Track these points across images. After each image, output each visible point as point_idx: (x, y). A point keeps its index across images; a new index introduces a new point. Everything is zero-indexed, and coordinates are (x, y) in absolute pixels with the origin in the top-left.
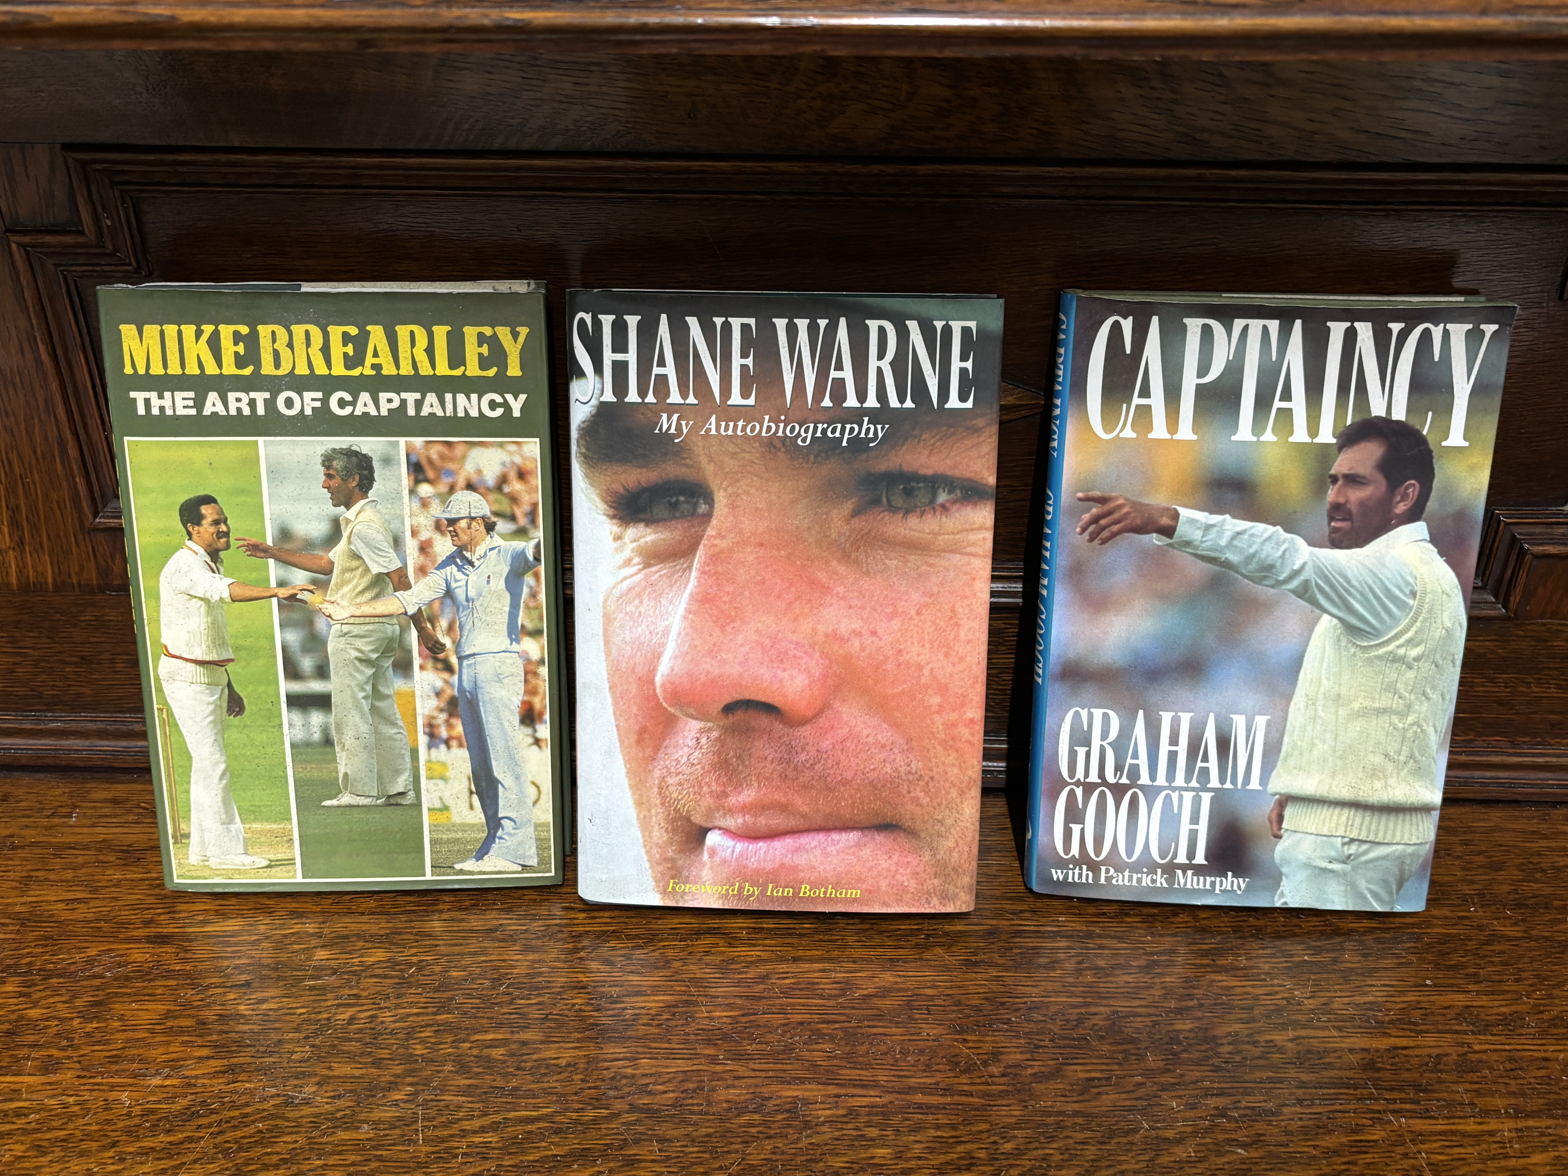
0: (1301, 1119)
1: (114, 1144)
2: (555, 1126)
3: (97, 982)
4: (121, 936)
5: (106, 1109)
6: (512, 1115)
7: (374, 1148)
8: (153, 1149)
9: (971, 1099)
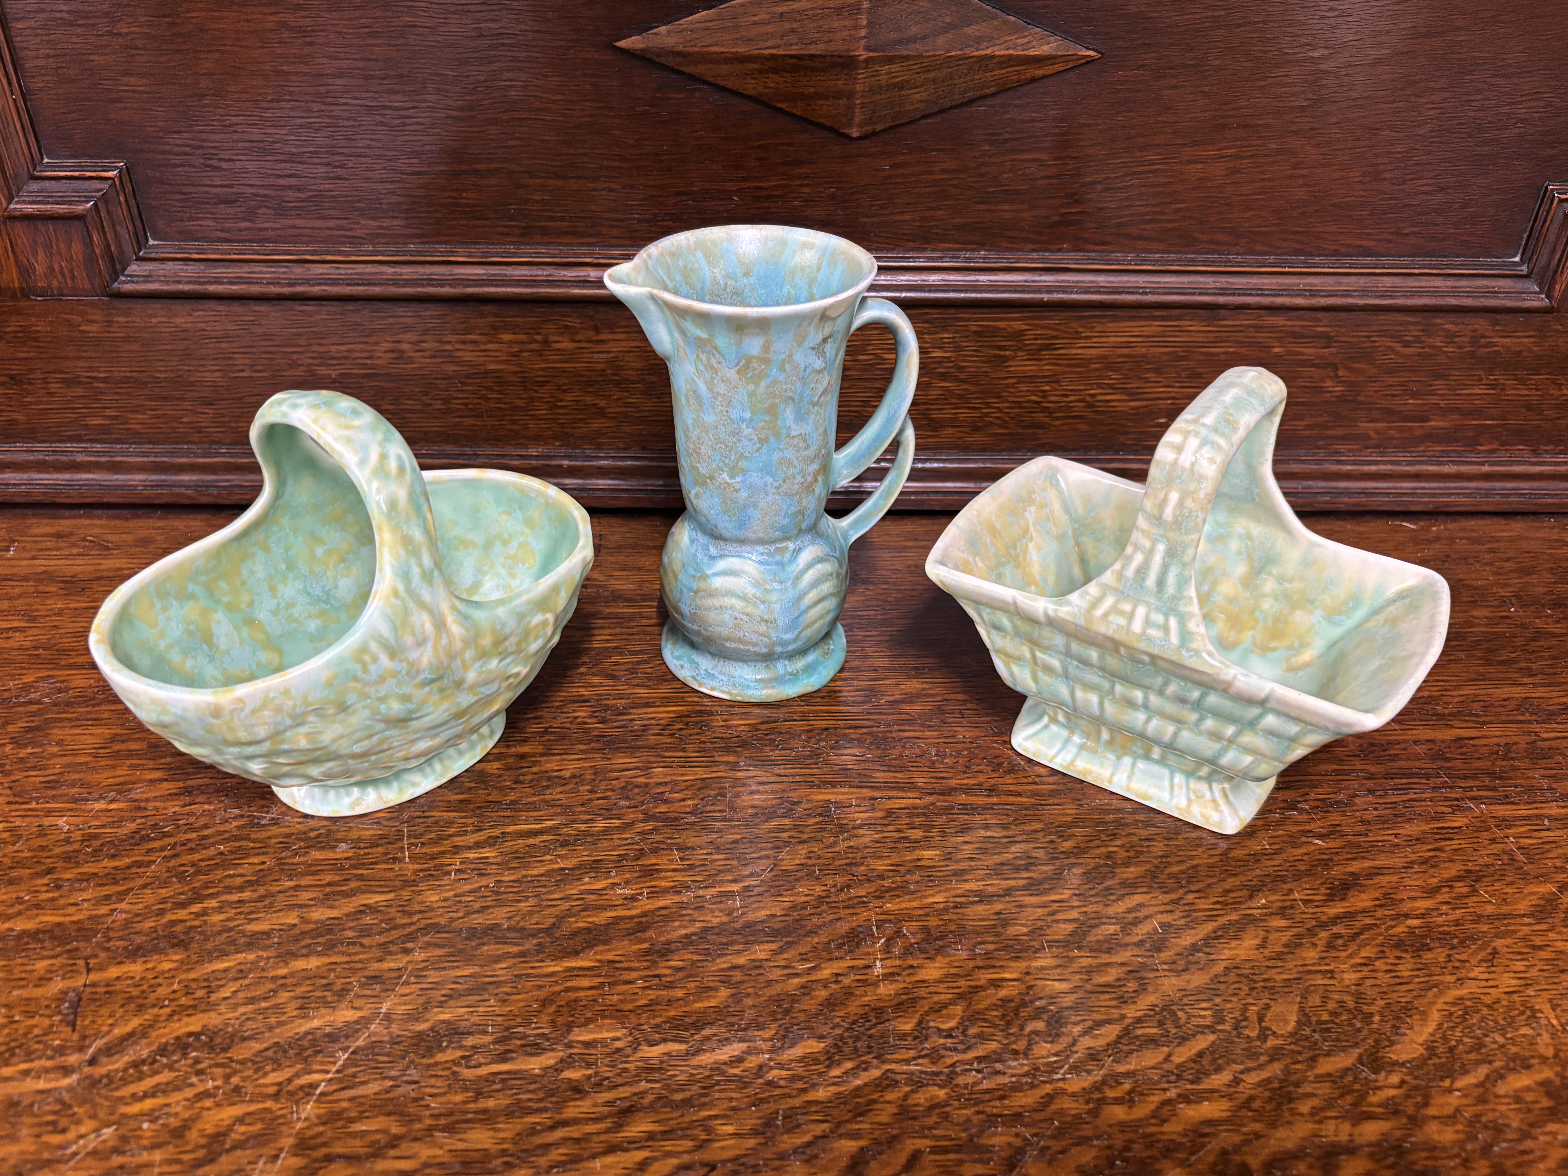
0: (1376, 809)
1: (50, 871)
2: (561, 838)
3: (34, 708)
4: (63, 663)
5: (39, 836)
6: (511, 829)
7: (355, 867)
8: (95, 874)
9: (1020, 799)
